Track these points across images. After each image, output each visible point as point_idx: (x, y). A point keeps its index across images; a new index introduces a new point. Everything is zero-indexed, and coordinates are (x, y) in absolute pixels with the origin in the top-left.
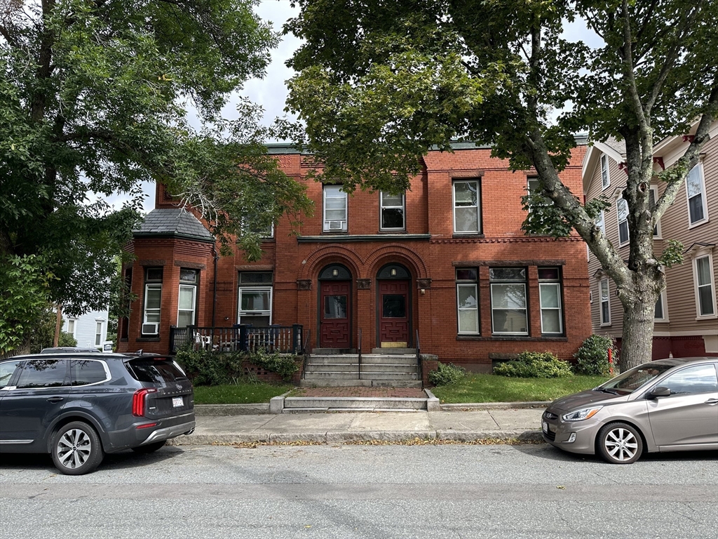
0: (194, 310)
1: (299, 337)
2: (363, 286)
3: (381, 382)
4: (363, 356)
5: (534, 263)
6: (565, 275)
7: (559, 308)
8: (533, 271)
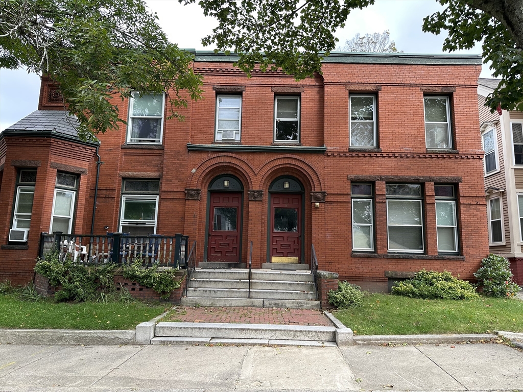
0: (72, 217)
1: (183, 248)
2: (255, 198)
3: (273, 301)
4: (253, 271)
5: (431, 180)
6: (462, 192)
7: (455, 226)
8: (430, 188)
